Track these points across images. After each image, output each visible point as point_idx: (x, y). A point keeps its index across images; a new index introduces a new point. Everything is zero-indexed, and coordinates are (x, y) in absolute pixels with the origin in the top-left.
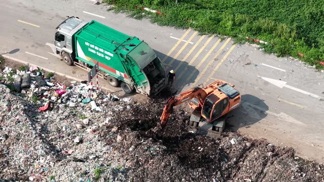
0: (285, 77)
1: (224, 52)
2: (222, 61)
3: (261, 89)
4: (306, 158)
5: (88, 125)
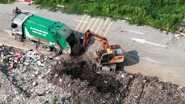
0: (144, 37)
1: (107, 26)
2: (107, 31)
3: (132, 45)
4: (165, 81)
5: (39, 74)
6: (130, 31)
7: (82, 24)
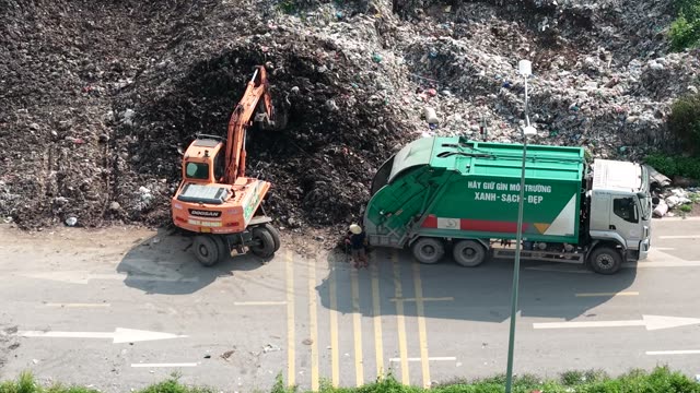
0: (124, 351)
2: (292, 344)
3: (160, 312)
6: (195, 364)
7: (414, 350)
